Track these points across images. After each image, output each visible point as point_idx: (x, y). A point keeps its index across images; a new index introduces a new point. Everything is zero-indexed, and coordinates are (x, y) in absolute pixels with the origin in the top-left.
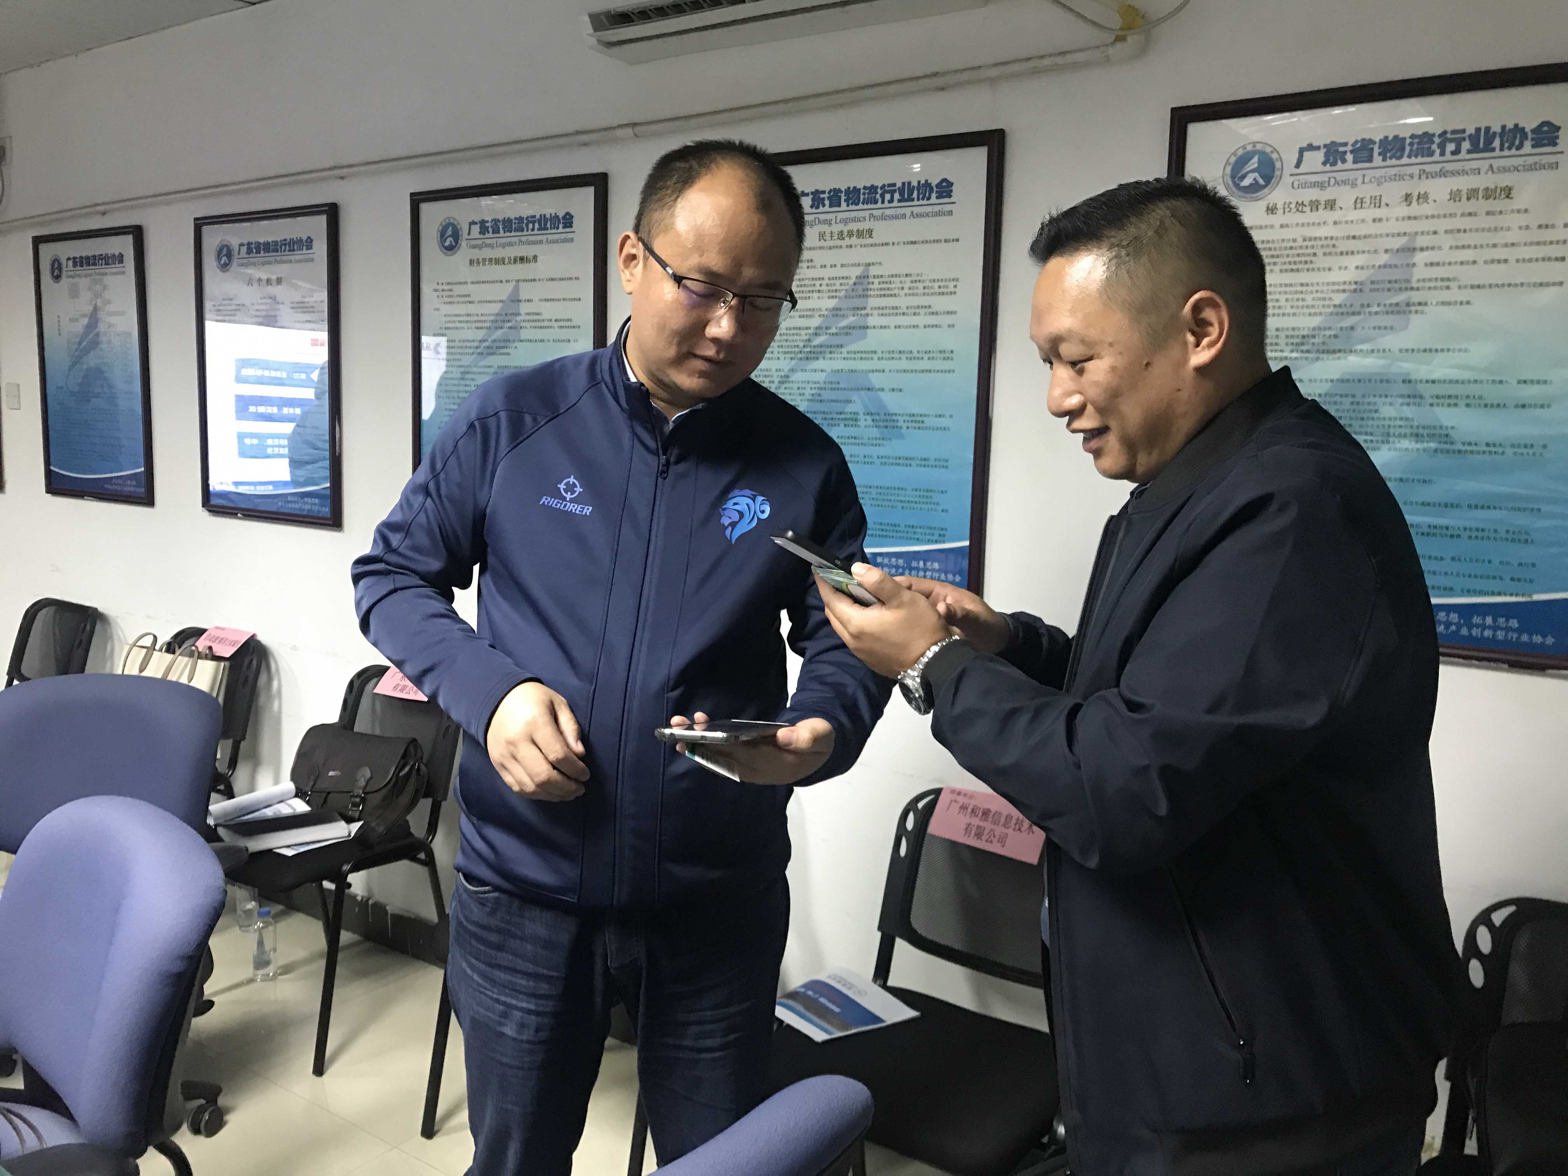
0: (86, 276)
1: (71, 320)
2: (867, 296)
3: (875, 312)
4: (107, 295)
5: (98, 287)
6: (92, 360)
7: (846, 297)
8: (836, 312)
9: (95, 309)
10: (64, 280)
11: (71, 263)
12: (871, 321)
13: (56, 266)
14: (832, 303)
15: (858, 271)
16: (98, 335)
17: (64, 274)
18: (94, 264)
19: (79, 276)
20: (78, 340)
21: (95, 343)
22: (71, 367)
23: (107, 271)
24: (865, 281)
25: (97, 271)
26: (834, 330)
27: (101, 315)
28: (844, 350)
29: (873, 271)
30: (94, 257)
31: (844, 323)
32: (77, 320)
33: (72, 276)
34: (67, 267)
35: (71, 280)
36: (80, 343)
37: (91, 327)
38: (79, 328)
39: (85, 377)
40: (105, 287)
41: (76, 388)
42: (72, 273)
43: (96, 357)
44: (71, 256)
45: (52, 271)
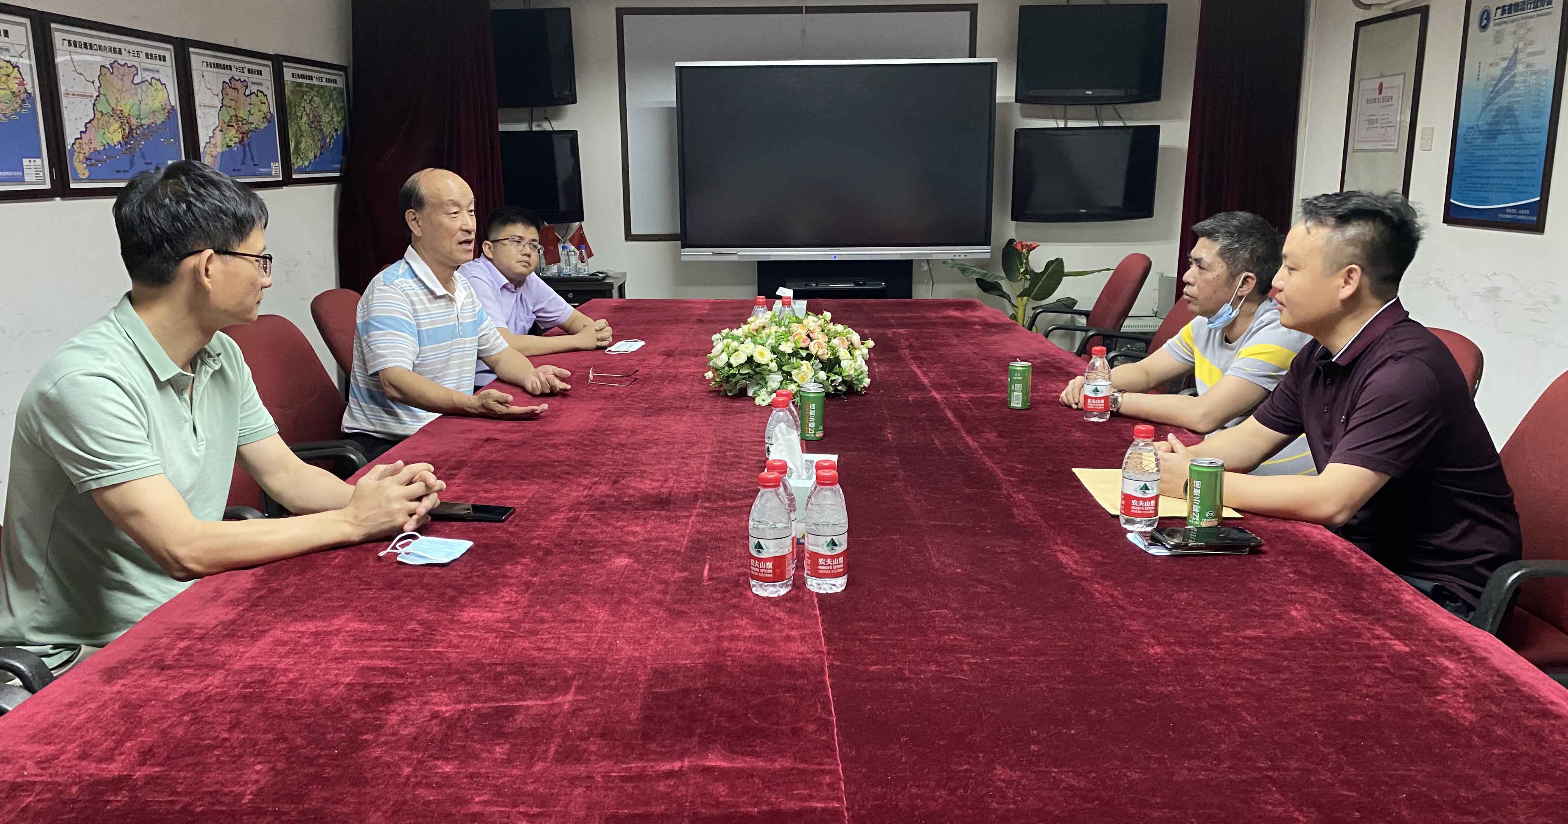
0: (1513, 21)
1: (1491, 65)
4: (1530, 36)
5: (1522, 31)
6: (1502, 100)
9: (1516, 52)
10: (1491, 29)
11: (1500, 11)
13: (1485, 16)
16: (1514, 76)
17: (1492, 23)
18: (1523, 9)
19: (1505, 22)
20: (1495, 82)
21: (1510, 84)
22: (1484, 109)
23: (1535, 13)
25: (1524, 15)
27: (1521, 56)
32: (1496, 64)
33: (1498, 24)
34: (1496, 15)
35: (1498, 28)
36: (1496, 86)
37: (1507, 69)
38: (1497, 71)
39: (1496, 116)
40: (1529, 30)
41: (1486, 128)
42: (1500, 21)
43: (1509, 97)
44: (1501, 5)
45: (1481, 22)
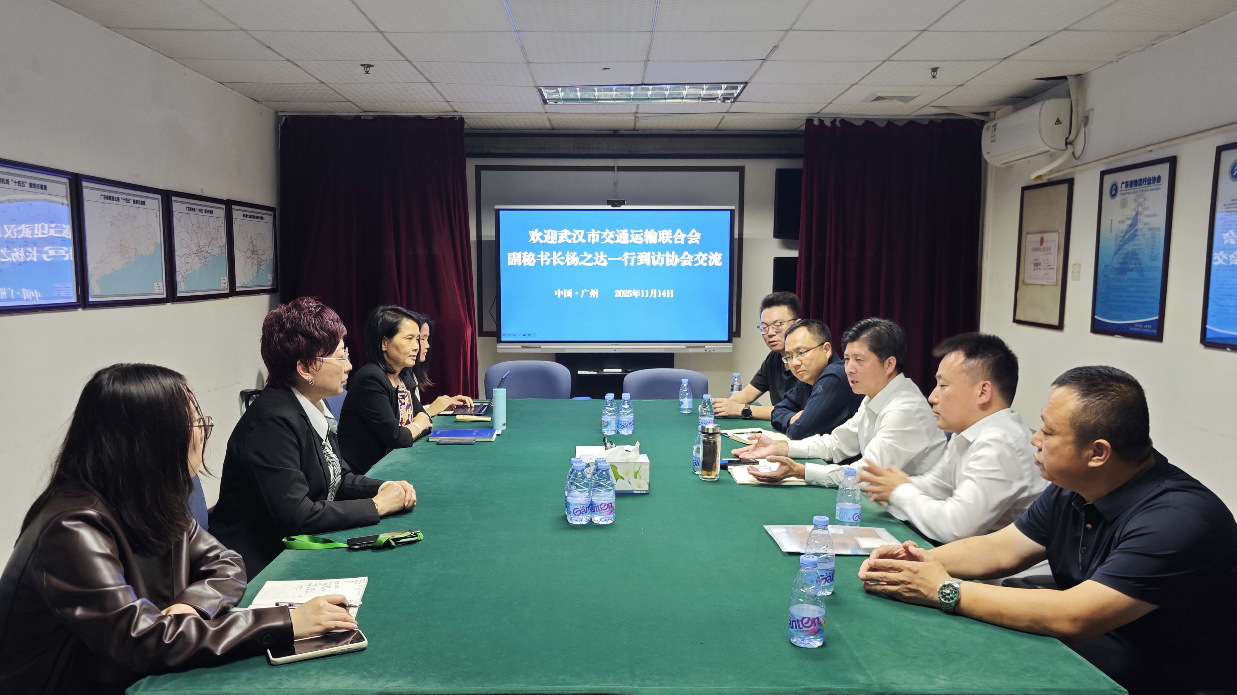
0: (1133, 193)
1: (1119, 222)
4: (1147, 204)
5: (1141, 200)
6: (1130, 247)
9: (1137, 214)
10: (1119, 197)
11: (1124, 185)
13: (1114, 188)
16: (1136, 230)
17: (1119, 193)
18: (1140, 185)
19: (1129, 193)
20: (1123, 234)
21: (1134, 236)
22: (1116, 253)
23: (1149, 188)
25: (1142, 189)
27: (1140, 217)
30: (1141, 180)
32: (1124, 222)
33: (1124, 194)
34: (1121, 188)
35: (1123, 197)
36: (1124, 236)
37: (1133, 225)
38: (1124, 227)
39: (1125, 258)
40: (1145, 199)
41: (1118, 266)
42: (1124, 192)
43: (1134, 245)
44: (1125, 181)
45: (1111, 192)
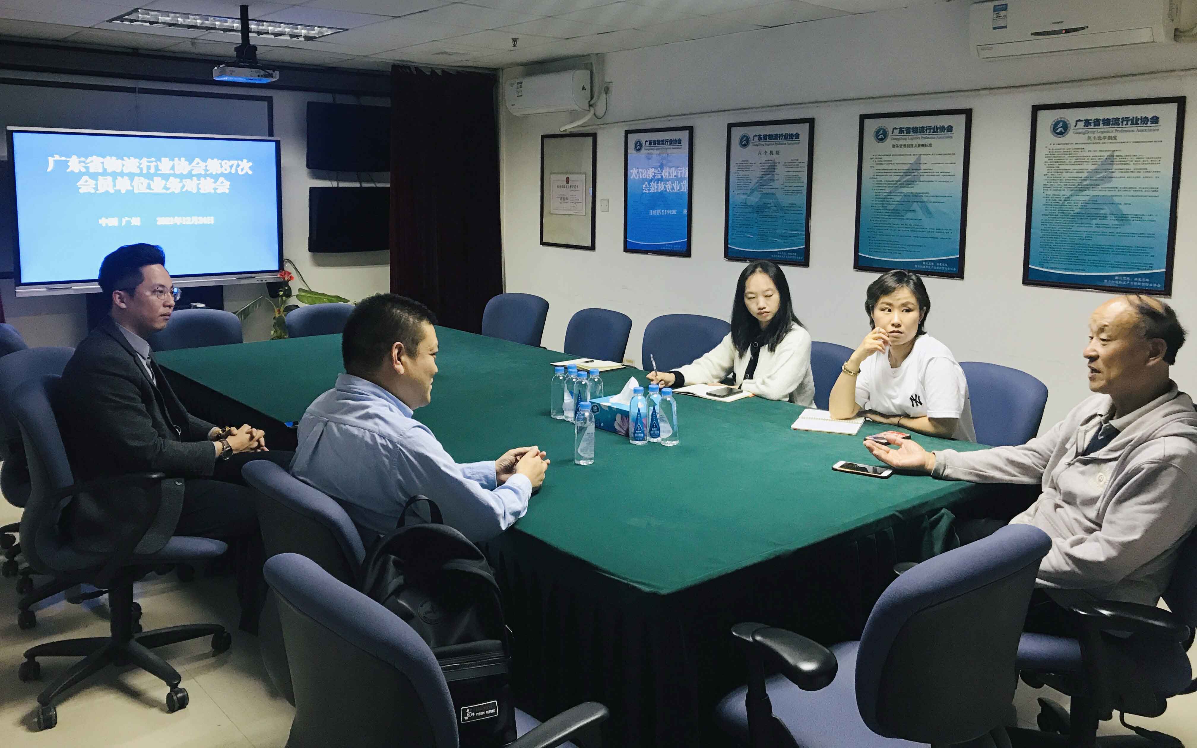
0: (657, 149)
2: (1113, 164)
3: (1117, 171)
4: (669, 158)
5: (664, 155)
7: (1102, 164)
8: (1096, 171)
9: (661, 166)
10: (643, 151)
11: (648, 143)
12: (1114, 175)
13: (639, 144)
14: (1094, 167)
15: (1109, 153)
16: (662, 177)
17: (643, 148)
18: (663, 144)
19: (652, 149)
23: (671, 147)
24: (1112, 157)
25: (664, 147)
26: (1095, 179)
27: (665, 167)
28: (1100, 187)
29: (1116, 153)
30: (663, 140)
31: (1101, 175)
34: (646, 145)
35: (648, 151)
40: (668, 155)
42: (648, 148)
44: (648, 140)
45: (636, 147)
